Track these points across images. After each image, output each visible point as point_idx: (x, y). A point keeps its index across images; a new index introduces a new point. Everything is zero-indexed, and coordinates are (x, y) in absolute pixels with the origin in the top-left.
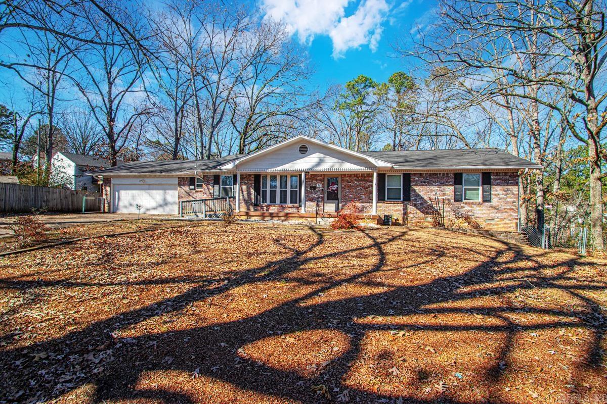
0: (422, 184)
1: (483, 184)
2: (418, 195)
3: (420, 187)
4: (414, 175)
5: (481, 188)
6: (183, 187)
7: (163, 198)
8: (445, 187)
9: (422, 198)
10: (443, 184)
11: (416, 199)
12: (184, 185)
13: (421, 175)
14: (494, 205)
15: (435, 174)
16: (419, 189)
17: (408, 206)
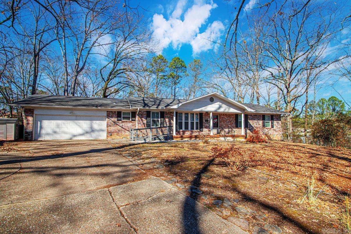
0: (252, 119)
1: (271, 120)
2: (250, 125)
3: (251, 121)
4: (249, 115)
5: (270, 122)
6: (111, 119)
7: (89, 126)
8: (260, 121)
9: (252, 126)
10: (259, 120)
11: (250, 127)
12: (112, 117)
13: (251, 115)
14: (275, 129)
15: (256, 115)
16: (251, 122)
17: (247, 130)
